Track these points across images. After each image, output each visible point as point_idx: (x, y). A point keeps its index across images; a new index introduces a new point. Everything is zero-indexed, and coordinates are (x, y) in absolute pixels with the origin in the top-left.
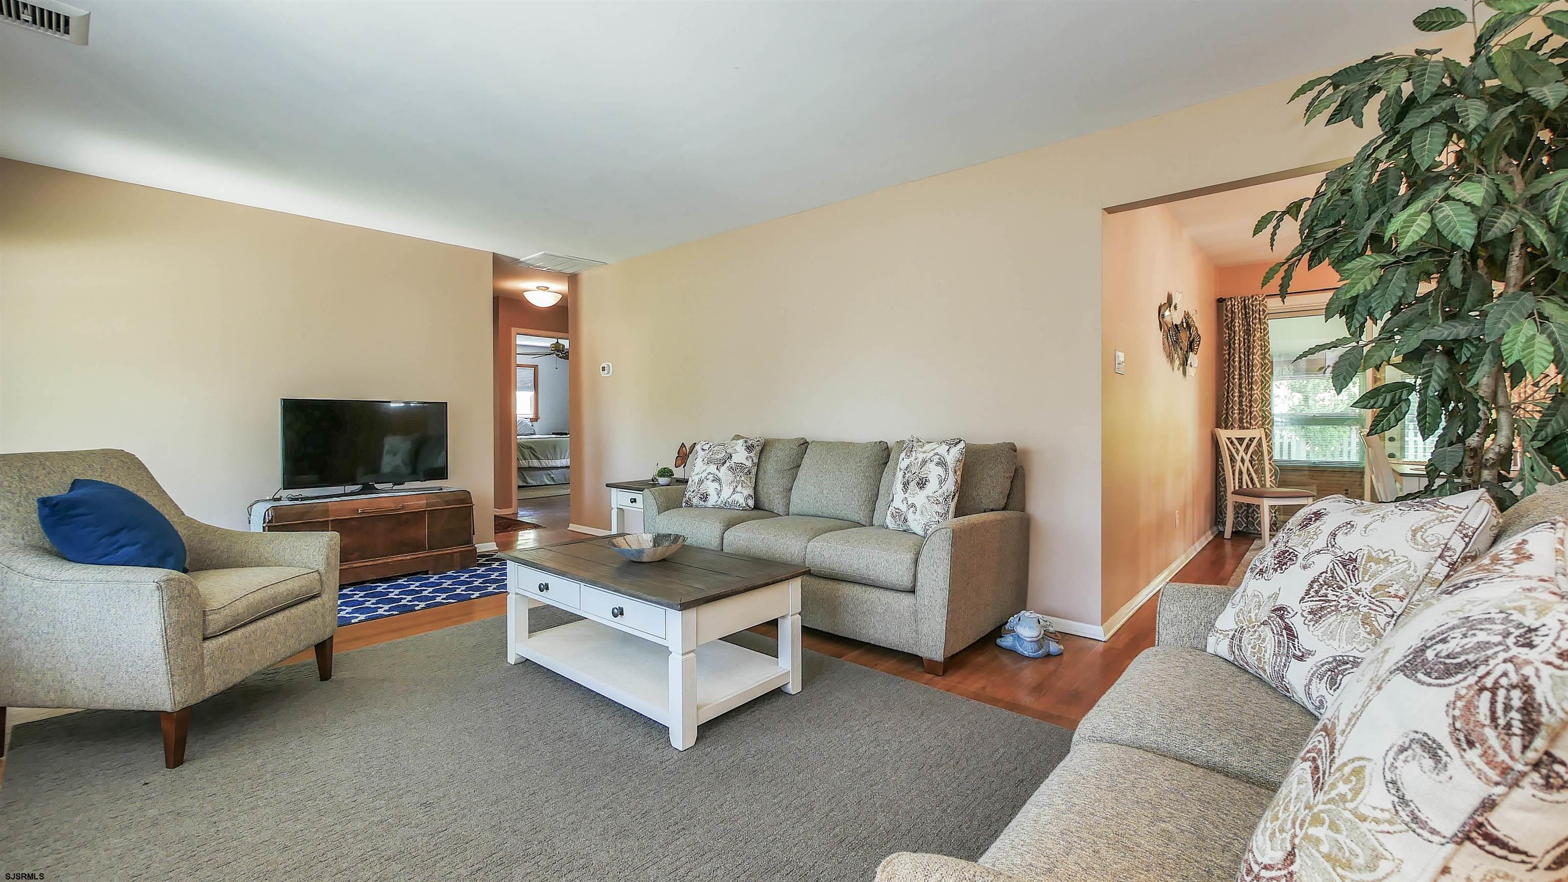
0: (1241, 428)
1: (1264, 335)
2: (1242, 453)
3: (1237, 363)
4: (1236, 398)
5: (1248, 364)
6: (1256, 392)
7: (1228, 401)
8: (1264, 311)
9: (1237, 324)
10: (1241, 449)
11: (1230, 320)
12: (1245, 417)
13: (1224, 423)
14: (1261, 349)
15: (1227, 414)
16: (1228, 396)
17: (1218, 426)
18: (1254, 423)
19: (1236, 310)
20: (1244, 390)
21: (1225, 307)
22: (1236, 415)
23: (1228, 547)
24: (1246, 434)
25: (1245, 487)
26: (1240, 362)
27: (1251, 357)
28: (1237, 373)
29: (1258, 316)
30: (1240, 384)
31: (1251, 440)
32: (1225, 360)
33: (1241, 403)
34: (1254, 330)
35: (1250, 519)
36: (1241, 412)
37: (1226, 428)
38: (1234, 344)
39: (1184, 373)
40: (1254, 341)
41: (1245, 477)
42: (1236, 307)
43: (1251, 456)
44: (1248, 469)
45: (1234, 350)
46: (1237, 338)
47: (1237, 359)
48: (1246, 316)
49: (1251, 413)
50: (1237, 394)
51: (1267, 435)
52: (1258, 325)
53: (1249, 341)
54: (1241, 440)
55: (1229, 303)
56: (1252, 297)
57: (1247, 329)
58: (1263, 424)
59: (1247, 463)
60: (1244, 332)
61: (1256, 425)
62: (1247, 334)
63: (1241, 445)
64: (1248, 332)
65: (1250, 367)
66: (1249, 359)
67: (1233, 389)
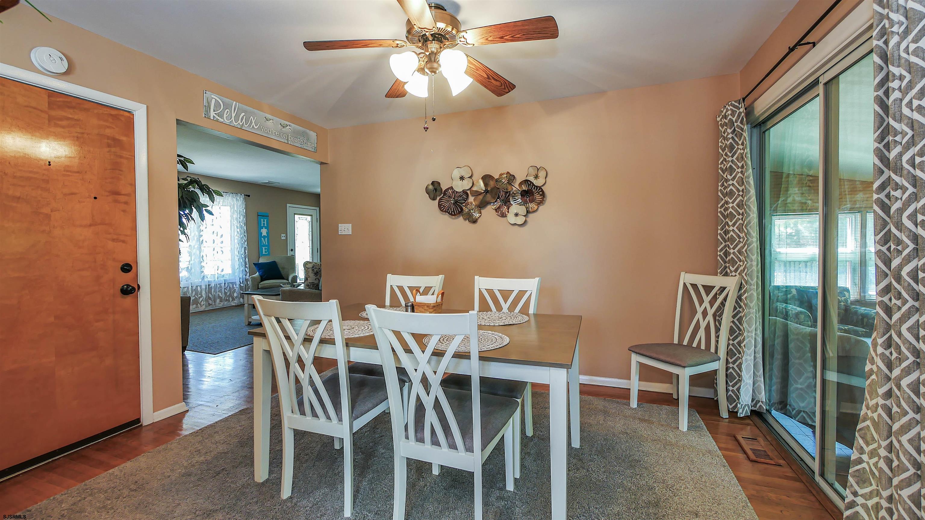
2: (706, 304)
10: (707, 299)
25: (695, 345)
41: (702, 333)
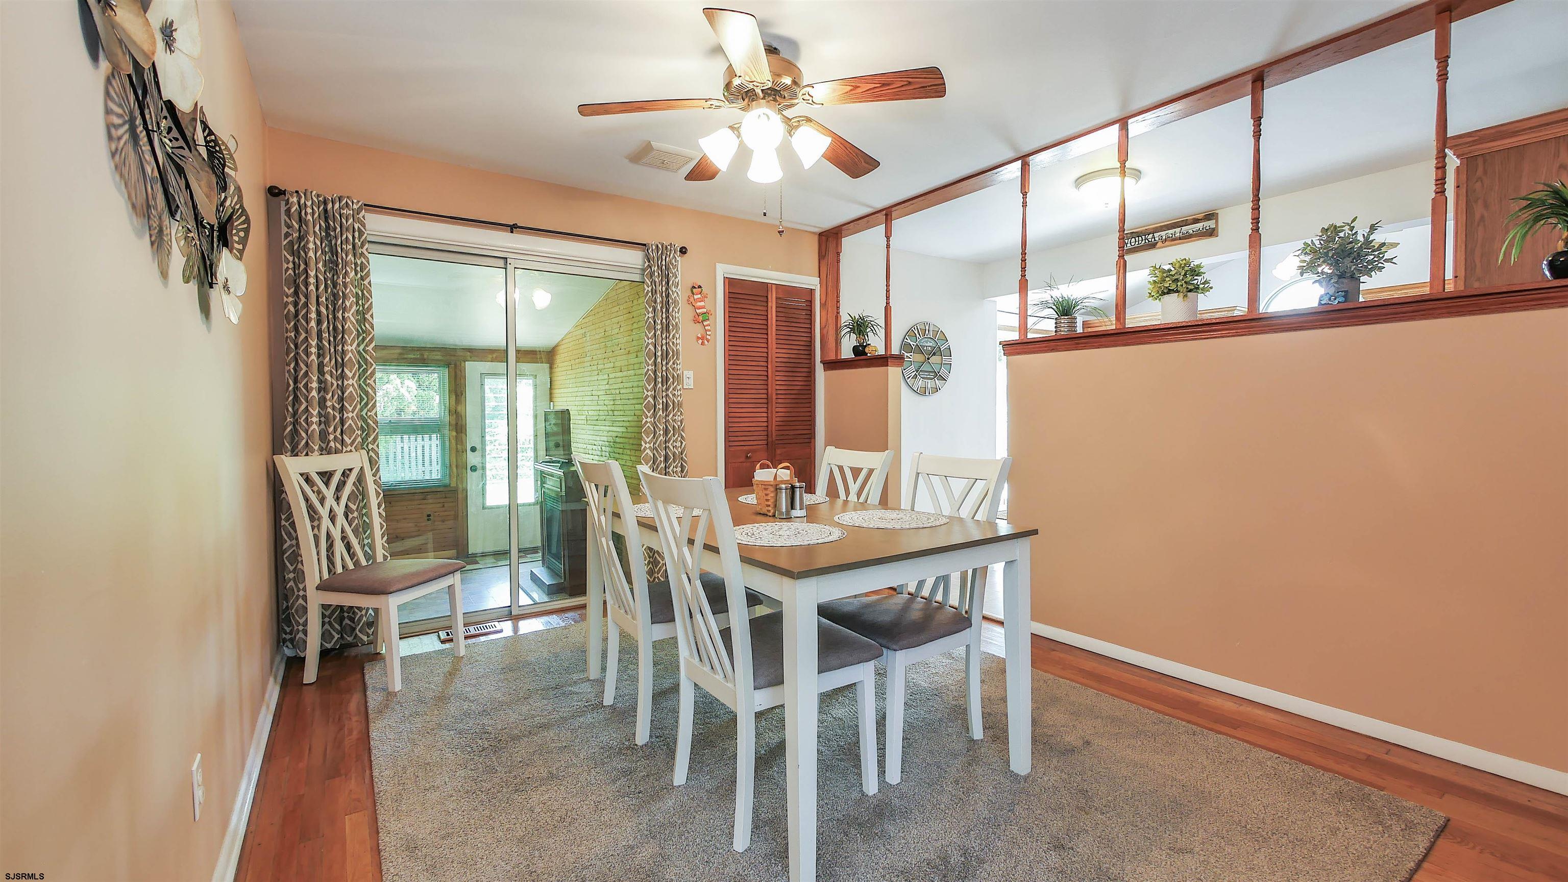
0: (326, 450)
1: (362, 278)
2: (330, 501)
3: (313, 324)
4: (314, 393)
5: (335, 328)
6: (350, 382)
7: (296, 398)
8: (361, 233)
9: (311, 246)
10: (329, 493)
11: (296, 235)
12: (331, 429)
13: (291, 443)
14: (357, 303)
15: (295, 423)
16: (296, 388)
17: (277, 448)
18: (348, 441)
19: (309, 217)
20: (328, 377)
21: (283, 208)
22: (314, 426)
23: (310, 698)
24: (336, 463)
25: (339, 570)
26: (319, 322)
27: (340, 315)
28: (314, 343)
29: (350, 237)
30: (321, 366)
31: (346, 474)
32: (287, 316)
33: (322, 402)
34: (346, 264)
35: (347, 621)
36: (325, 420)
37: (295, 453)
38: (307, 285)
39: (205, 307)
40: (345, 285)
41: (339, 547)
42: (309, 210)
43: (347, 506)
44: (343, 531)
45: (306, 297)
46: (312, 273)
47: (313, 315)
48: (328, 235)
49: (342, 422)
50: (315, 385)
51: (370, 460)
52: (350, 257)
53: (335, 285)
54: (326, 476)
55: (295, 200)
56: (340, 199)
57: (331, 261)
58: (364, 440)
59: (341, 520)
60: (325, 265)
61: (352, 444)
62: (331, 269)
63: (327, 484)
64: (333, 265)
65: (338, 334)
66: (335, 318)
67: (306, 374)
